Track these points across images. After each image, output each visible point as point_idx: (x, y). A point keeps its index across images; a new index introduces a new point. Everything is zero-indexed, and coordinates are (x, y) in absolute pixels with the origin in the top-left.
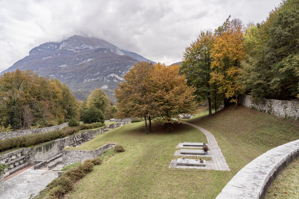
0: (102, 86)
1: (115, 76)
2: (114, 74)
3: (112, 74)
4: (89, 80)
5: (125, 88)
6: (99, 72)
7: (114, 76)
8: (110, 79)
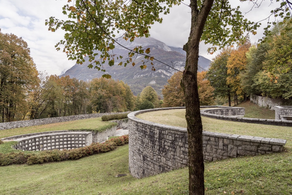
0: (150, 81)
1: (163, 72)
2: (161, 70)
3: (159, 70)
4: (138, 76)
6: (147, 69)
7: (161, 72)
8: (158, 75)
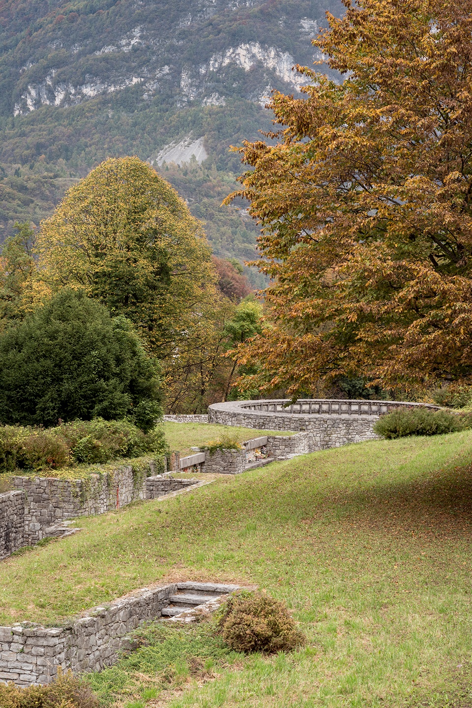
0: (159, 144)
1: (271, 64)
2: (256, 49)
3: (242, 51)
4: (60, 97)
5: (326, 131)
6: (137, 32)
7: (259, 66)
8: (226, 92)
